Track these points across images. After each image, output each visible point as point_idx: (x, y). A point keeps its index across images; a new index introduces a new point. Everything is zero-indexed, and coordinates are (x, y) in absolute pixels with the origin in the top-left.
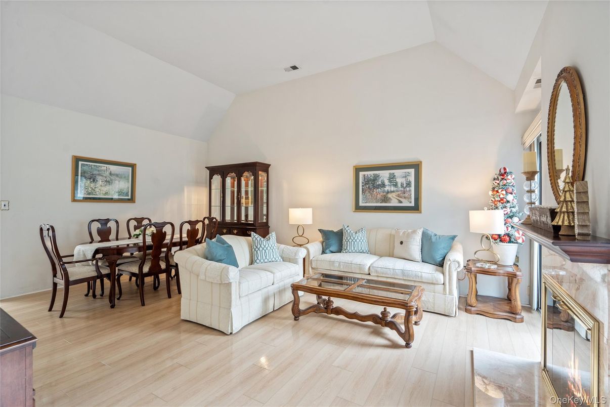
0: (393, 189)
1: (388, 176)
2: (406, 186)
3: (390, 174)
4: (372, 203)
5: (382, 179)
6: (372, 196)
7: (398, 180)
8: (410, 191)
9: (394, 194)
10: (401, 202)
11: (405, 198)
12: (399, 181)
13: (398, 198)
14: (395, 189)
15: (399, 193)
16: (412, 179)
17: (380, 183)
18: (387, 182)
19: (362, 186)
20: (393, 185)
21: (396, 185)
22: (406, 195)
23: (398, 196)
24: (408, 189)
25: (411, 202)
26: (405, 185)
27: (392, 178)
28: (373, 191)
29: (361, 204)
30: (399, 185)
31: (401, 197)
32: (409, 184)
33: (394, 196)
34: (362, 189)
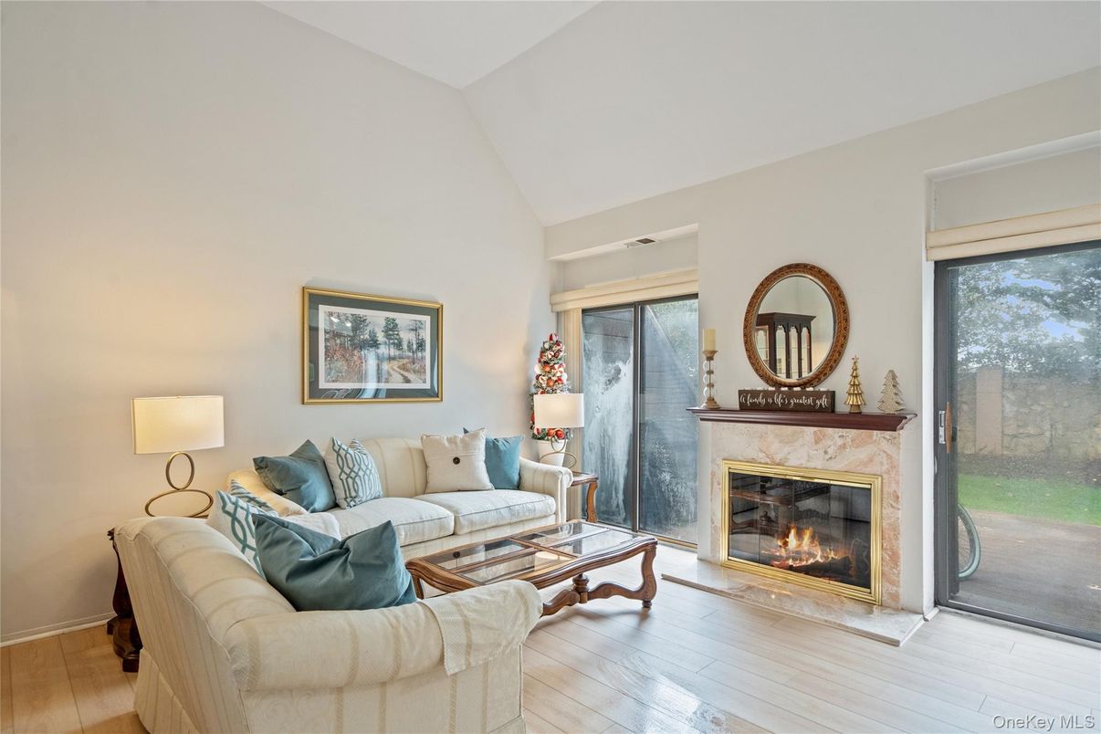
0: (393, 352)
1: (384, 323)
2: (418, 349)
3: (387, 319)
4: (349, 381)
5: (369, 328)
6: (349, 365)
7: (402, 335)
8: (423, 358)
9: (395, 362)
10: (408, 381)
11: (415, 371)
12: (406, 336)
13: (402, 372)
14: (397, 353)
15: (405, 361)
16: (426, 335)
17: (367, 336)
18: (381, 337)
19: (326, 340)
20: (394, 343)
21: (399, 345)
22: (417, 366)
23: (404, 368)
24: (420, 354)
25: (425, 382)
26: (415, 347)
27: (391, 328)
28: (353, 355)
29: (323, 385)
30: (405, 346)
31: (407, 370)
32: (421, 345)
33: (395, 367)
34: (326, 347)
